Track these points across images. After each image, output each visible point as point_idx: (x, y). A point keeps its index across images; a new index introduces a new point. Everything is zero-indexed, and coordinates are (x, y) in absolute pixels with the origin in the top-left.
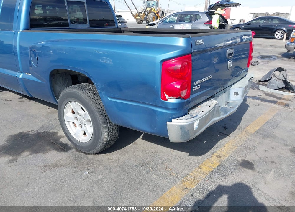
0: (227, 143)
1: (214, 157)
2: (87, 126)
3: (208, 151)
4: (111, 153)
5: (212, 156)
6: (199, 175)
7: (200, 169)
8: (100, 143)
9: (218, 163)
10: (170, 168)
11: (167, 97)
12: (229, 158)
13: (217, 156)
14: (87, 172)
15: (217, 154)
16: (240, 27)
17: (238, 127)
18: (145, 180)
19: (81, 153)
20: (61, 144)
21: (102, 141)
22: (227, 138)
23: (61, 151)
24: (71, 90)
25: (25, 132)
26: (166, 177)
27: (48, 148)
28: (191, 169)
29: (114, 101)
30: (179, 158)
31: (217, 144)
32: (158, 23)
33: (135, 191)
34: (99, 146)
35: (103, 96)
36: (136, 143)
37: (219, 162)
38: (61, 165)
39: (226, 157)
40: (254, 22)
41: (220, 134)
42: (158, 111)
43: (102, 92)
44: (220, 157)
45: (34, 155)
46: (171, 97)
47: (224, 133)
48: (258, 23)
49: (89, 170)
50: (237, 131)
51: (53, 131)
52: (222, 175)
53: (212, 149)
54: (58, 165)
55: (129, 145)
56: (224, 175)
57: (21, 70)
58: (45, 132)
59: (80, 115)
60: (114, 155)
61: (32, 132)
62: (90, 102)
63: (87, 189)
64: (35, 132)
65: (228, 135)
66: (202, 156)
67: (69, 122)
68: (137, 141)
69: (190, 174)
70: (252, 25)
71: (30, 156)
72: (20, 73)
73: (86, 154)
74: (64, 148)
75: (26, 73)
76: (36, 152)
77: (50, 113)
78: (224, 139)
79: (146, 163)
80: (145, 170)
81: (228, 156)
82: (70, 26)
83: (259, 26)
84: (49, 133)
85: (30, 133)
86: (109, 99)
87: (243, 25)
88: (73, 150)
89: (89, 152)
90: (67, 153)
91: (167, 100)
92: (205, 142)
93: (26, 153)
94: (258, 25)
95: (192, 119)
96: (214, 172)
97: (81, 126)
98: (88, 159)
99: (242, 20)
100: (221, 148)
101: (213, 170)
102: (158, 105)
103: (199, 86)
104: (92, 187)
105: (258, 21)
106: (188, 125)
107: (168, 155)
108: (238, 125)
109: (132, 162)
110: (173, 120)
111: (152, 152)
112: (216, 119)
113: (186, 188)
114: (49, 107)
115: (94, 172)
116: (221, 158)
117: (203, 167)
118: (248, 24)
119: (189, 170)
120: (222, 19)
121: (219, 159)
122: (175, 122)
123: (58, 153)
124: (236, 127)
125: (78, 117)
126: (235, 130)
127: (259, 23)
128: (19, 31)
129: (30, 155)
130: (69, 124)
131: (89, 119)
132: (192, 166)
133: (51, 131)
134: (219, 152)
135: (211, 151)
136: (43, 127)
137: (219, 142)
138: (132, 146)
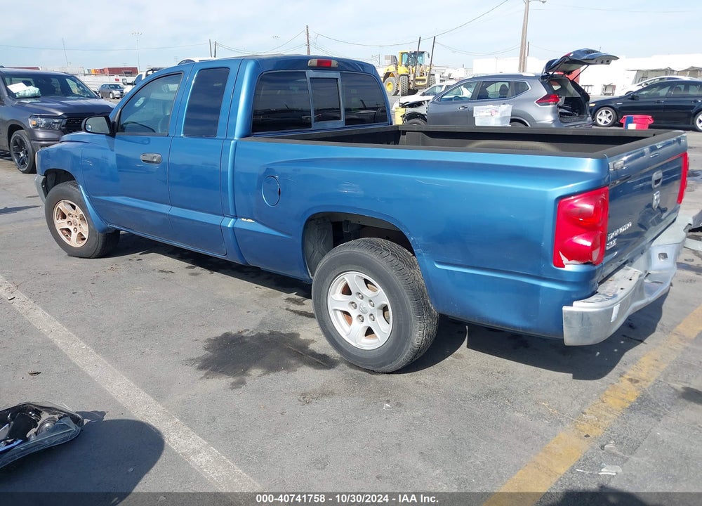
0: (643, 356)
1: (625, 383)
2: (377, 318)
3: (610, 371)
4: (419, 372)
5: (619, 379)
6: (604, 413)
7: (603, 402)
8: (407, 349)
9: (638, 394)
10: (544, 401)
11: (565, 260)
12: (655, 384)
13: (631, 380)
14: (387, 405)
15: (628, 377)
16: (613, 105)
17: (658, 324)
18: (503, 420)
19: (360, 372)
20: (313, 354)
21: (411, 346)
22: (641, 346)
23: (321, 369)
24: (352, 250)
25: (234, 332)
26: (541, 416)
27: (293, 362)
28: (585, 403)
29: (447, 270)
30: (556, 384)
31: (623, 358)
32: (428, 101)
33: (491, 439)
34: (404, 357)
35: (425, 260)
36: (460, 355)
37: (639, 392)
38: (332, 393)
39: (649, 383)
40: (644, 93)
41: (625, 338)
42: (543, 287)
43: (424, 254)
44: (637, 381)
45: (272, 375)
46: (571, 262)
47: (632, 337)
48: (654, 94)
49: (388, 401)
50: (657, 332)
51: (287, 331)
52: (651, 414)
53: (616, 367)
54: (325, 393)
55: (447, 359)
56: (656, 415)
57: (232, 212)
58: (272, 333)
59: (362, 298)
60: (426, 376)
61: (248, 332)
62: (392, 273)
63: (401, 435)
64: (252, 332)
65: (642, 341)
66: (600, 380)
67: (335, 310)
68: (458, 351)
69: (586, 411)
70: (640, 100)
71: (266, 376)
72: (228, 219)
73: (372, 372)
74: (323, 362)
75: (243, 219)
76: (272, 368)
77: (262, 296)
78: (636, 348)
79: (495, 393)
80: (497, 404)
81: (653, 379)
82: (315, 126)
83: (658, 102)
84: (282, 334)
85: (245, 334)
86: (438, 266)
87: (619, 100)
88: (342, 366)
89: (379, 370)
90: (332, 371)
91: (563, 266)
92: (598, 353)
93: (255, 372)
94: (656, 100)
95: (610, 302)
96: (632, 408)
97: (363, 318)
98: (377, 382)
99: (610, 85)
100: (635, 366)
101: (629, 405)
102: (543, 276)
103: (614, 241)
104: (408, 430)
105: (654, 91)
106: (603, 311)
107: (532, 377)
108: (658, 322)
109: (466, 390)
110: (575, 303)
111: (499, 373)
112: (639, 304)
113: (587, 436)
114: (257, 285)
115: (399, 405)
116: (639, 384)
117: (608, 400)
118: (630, 97)
119: (583, 405)
120: (576, 91)
121: (636, 385)
122: (579, 306)
123: (317, 371)
124: (656, 326)
125: (357, 300)
126: (653, 331)
127: (657, 96)
128: (233, 140)
129: (264, 374)
130: (336, 315)
131: (385, 303)
132: (584, 397)
133: (282, 331)
134: (632, 372)
135: (615, 370)
136: (263, 324)
137: (626, 354)
138: (452, 360)
